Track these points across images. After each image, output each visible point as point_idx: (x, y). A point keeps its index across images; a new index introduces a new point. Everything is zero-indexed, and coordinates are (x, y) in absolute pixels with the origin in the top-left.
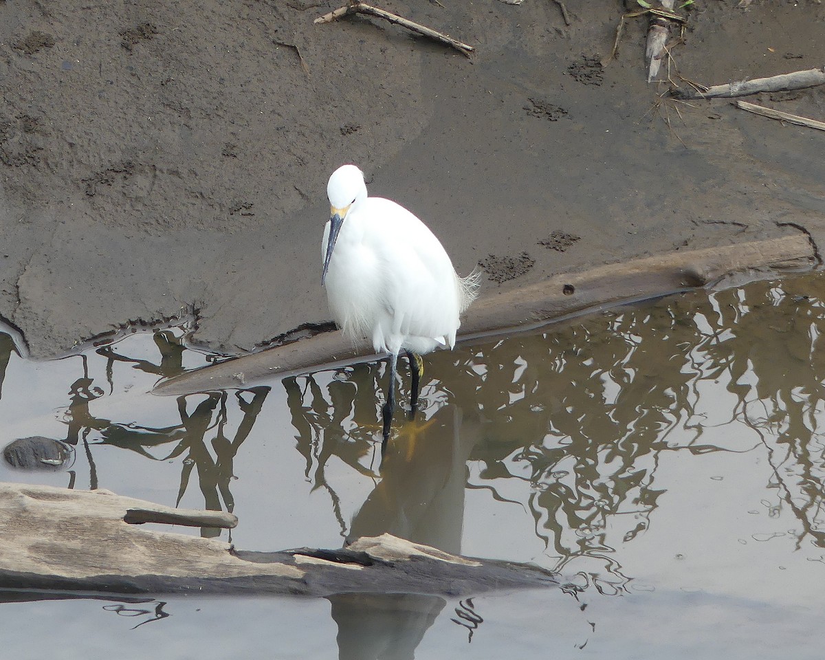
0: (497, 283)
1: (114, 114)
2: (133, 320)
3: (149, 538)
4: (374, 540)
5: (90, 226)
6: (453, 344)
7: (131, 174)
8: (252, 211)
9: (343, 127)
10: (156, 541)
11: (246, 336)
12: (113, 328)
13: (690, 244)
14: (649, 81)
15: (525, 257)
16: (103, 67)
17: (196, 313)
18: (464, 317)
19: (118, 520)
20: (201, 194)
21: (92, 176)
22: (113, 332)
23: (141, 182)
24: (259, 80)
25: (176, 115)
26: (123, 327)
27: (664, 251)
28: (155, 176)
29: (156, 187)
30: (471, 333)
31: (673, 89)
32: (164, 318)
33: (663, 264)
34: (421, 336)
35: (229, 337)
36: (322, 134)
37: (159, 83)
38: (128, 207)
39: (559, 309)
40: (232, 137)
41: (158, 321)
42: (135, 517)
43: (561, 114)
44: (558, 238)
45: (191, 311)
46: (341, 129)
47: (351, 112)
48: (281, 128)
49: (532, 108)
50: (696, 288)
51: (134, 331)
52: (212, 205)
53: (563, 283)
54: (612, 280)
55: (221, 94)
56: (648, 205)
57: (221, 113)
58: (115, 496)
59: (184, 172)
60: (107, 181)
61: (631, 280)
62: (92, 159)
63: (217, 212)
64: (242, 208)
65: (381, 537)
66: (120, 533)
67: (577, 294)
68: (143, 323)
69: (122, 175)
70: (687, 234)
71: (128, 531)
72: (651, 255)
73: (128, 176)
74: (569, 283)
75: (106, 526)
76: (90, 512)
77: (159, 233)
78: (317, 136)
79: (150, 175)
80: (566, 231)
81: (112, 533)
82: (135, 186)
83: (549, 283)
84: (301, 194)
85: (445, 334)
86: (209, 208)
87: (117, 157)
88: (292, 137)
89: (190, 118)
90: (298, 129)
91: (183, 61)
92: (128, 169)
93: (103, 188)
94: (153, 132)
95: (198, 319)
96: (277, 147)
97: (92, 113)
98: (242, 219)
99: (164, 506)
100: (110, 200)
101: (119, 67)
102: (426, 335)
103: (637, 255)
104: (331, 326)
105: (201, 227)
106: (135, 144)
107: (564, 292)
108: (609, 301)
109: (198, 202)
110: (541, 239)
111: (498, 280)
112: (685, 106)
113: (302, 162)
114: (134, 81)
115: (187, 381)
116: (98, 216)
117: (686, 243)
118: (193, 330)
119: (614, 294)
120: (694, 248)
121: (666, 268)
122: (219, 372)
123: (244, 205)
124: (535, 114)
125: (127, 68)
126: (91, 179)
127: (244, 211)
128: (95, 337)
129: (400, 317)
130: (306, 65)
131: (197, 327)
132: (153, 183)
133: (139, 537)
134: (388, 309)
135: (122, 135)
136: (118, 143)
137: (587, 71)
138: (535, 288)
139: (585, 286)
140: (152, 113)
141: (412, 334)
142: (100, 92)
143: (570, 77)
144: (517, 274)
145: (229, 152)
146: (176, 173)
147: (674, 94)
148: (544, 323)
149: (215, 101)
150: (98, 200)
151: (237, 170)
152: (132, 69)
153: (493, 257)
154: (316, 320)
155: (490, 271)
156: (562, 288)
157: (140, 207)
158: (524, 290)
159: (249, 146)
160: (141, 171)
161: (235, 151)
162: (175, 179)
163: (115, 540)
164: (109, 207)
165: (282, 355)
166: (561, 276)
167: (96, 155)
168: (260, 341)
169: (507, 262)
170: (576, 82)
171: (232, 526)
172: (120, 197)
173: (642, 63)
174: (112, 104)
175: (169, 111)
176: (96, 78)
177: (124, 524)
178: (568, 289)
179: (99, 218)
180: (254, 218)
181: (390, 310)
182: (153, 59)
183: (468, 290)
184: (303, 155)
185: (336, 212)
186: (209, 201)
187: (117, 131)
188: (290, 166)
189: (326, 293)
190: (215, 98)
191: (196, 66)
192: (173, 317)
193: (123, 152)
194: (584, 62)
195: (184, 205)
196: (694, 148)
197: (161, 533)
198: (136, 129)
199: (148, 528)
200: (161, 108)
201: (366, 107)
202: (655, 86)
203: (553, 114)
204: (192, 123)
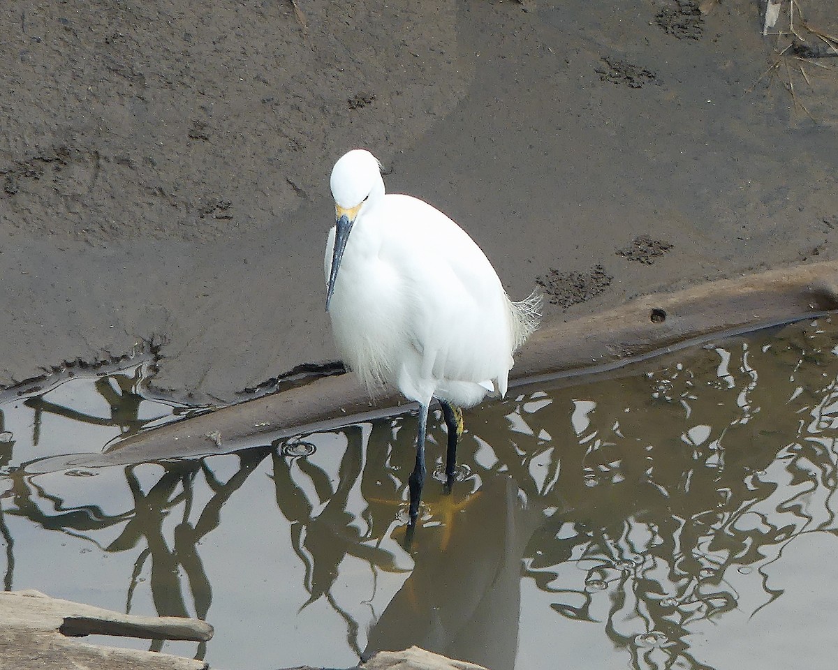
0: (561, 307)
1: (43, 83)
2: (70, 361)
3: (94, 655)
4: (397, 655)
5: (11, 235)
6: (504, 390)
7: (65, 164)
8: (231, 212)
9: (352, 98)
10: (104, 660)
11: (222, 383)
12: (43, 373)
13: (822, 253)
14: (765, 34)
15: (599, 272)
16: (27, 20)
17: (155, 350)
18: (517, 355)
19: (52, 631)
20: (161, 190)
21: (13, 166)
22: (43, 378)
23: (80, 174)
24: (238, 35)
25: (126, 83)
26: (56, 370)
27: (787, 262)
28: (98, 166)
29: (99, 181)
30: (526, 375)
31: (798, 43)
32: (112, 358)
33: (785, 280)
34: (461, 379)
35: (200, 383)
37: (102, 41)
38: (62, 209)
39: (646, 342)
40: (202, 112)
41: (104, 363)
42: (75, 627)
43: (646, 79)
44: (643, 246)
45: (147, 348)
46: (350, 102)
47: (362, 77)
48: (268, 100)
49: (608, 70)
50: (831, 312)
51: (71, 375)
52: (175, 206)
53: (650, 308)
54: (715, 303)
55: (187, 54)
56: (765, 201)
57: (186, 80)
58: (47, 599)
59: (137, 160)
60: (33, 173)
61: (739, 302)
62: (12, 144)
63: (183, 214)
64: (217, 209)
65: (408, 651)
66: (55, 649)
67: (669, 321)
68: (83, 365)
69: (53, 165)
70: (818, 240)
71: (65, 646)
72: (769, 269)
73: (61, 166)
74: (659, 306)
75: (35, 639)
76: (14, 621)
77: (104, 244)
78: (316, 111)
79: (92, 165)
80: (653, 238)
81: (44, 649)
82: (71, 181)
83: (631, 307)
84: (297, 190)
85: (493, 377)
86: (172, 209)
87: (46, 141)
88: (282, 112)
89: (145, 87)
90: (291, 101)
91: (136, 11)
92: (62, 157)
93: (29, 184)
94: (95, 106)
95: (157, 358)
96: (263, 126)
97: (13, 82)
98: (216, 224)
99: (114, 613)
100: (37, 199)
101: (48, 20)
102: (468, 377)
103: (751, 269)
104: (338, 368)
105: (160, 234)
106: (70, 124)
107: (652, 319)
108: (713, 331)
109: (156, 201)
110: (620, 248)
111: (563, 303)
112: (815, 66)
113: (296, 146)
114: (69, 37)
115: (143, 443)
116: (21, 221)
117: (816, 252)
119: (720, 321)
120: (827, 258)
121: (791, 286)
122: (189, 431)
123: (220, 205)
124: (612, 79)
125: (59, 20)
126: (11, 171)
127: (218, 212)
128: (18, 385)
129: (431, 355)
130: (301, 15)
131: (156, 370)
132: (96, 176)
133: (80, 654)
134: (416, 345)
135: (53, 111)
136: (48, 123)
137: (681, 19)
138: (613, 313)
140: (94, 81)
141: (448, 378)
142: (23, 53)
143: (657, 28)
144: (588, 296)
145: (198, 133)
146: (125, 162)
147: (798, 50)
148: (625, 361)
149: (178, 65)
150: (21, 199)
151: (209, 158)
152: (65, 21)
153: (555, 272)
154: (317, 359)
155: (553, 291)
156: (649, 313)
157: (78, 208)
158: (598, 317)
159: (225, 124)
160: (80, 160)
161: (206, 132)
162: (125, 170)
163: (49, 658)
164: (36, 209)
165: (271, 406)
166: (649, 297)
167: (18, 138)
168: (242, 389)
169: (575, 278)
171: (206, 638)
172: (52, 195)
173: (754, 8)
174: (39, 69)
175: (115, 78)
176: (18, 34)
177: (61, 636)
178: (658, 315)
179: (23, 224)
180: (231, 221)
181: (418, 346)
182: (93, 9)
183: (525, 318)
184: (298, 136)
185: (343, 213)
186: (172, 199)
187: (46, 105)
188: (280, 151)
189: (330, 323)
190: (178, 60)
191: (153, 17)
192: (124, 357)
193: (54, 133)
194: (677, 8)
195: (137, 205)
196: (826, 123)
197: (110, 649)
198: (72, 103)
199: (93, 643)
200: (105, 74)
201: (384, 71)
202: (773, 39)
203: (635, 78)
204: (147, 94)
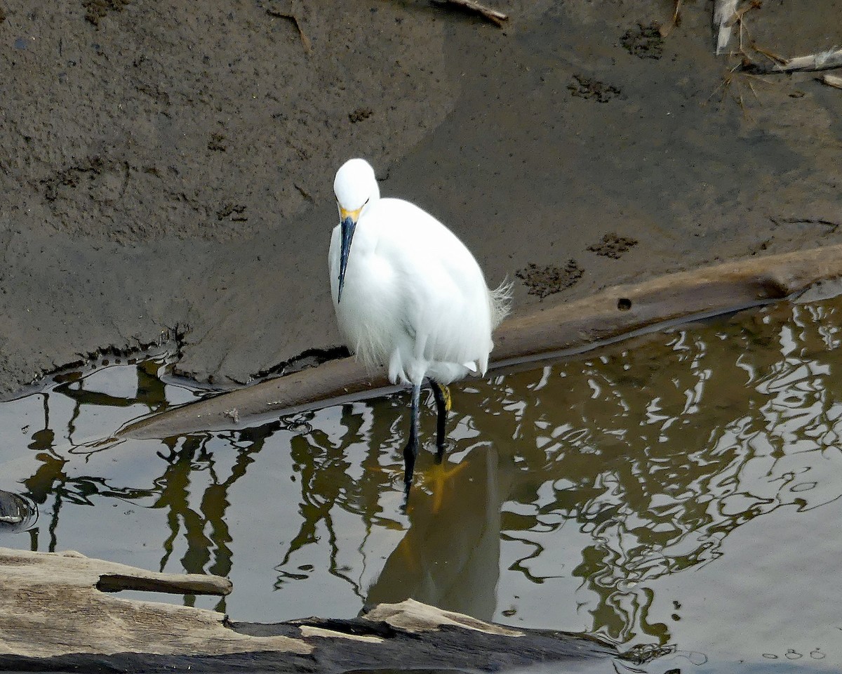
0: (539, 297)
1: (78, 102)
2: (105, 347)
3: (127, 608)
4: (395, 607)
5: (51, 236)
6: (484, 371)
7: (99, 173)
8: (246, 214)
9: (352, 113)
10: (135, 613)
11: (238, 366)
12: (80, 358)
13: (770, 248)
14: (718, 53)
15: (572, 265)
16: (64, 45)
17: (179, 337)
18: (497, 336)
19: (90, 587)
20: (184, 196)
21: (52, 176)
22: (81, 363)
23: (112, 182)
24: (251, 58)
25: (152, 101)
26: (92, 357)
27: (738, 256)
28: (128, 175)
29: (129, 188)
30: (506, 358)
31: (747, 62)
32: (141, 345)
33: (736, 272)
35: (220, 366)
36: (326, 122)
37: (130, 64)
38: (96, 212)
39: (614, 327)
40: (219, 126)
41: (135, 349)
42: (109, 583)
43: (612, 94)
44: (611, 243)
45: (172, 336)
46: (350, 116)
47: (361, 95)
48: (278, 116)
49: (579, 88)
50: (777, 300)
51: (105, 363)
52: (197, 209)
53: (617, 297)
54: (678, 293)
55: (205, 74)
56: (720, 201)
57: (206, 98)
58: (85, 559)
59: (163, 170)
60: (70, 182)
61: (698, 291)
62: (52, 155)
63: (203, 217)
64: (232, 212)
65: (404, 603)
66: (93, 603)
67: (635, 309)
68: (117, 353)
69: (88, 174)
70: (765, 236)
71: (101, 600)
72: (723, 261)
73: (95, 175)
74: (625, 296)
75: (74, 594)
76: (56, 578)
77: (133, 244)
78: (321, 125)
79: (123, 173)
80: (620, 234)
81: (83, 604)
82: (104, 188)
83: (600, 296)
84: (303, 194)
86: (194, 213)
87: (82, 153)
88: (290, 125)
89: (169, 104)
90: (298, 116)
91: (160, 37)
92: (96, 166)
93: (66, 191)
94: (125, 122)
95: (182, 344)
96: (273, 139)
97: (51, 101)
98: (232, 225)
99: (144, 570)
100: (74, 204)
101: (83, 45)
102: (454, 359)
103: (706, 262)
104: (342, 352)
105: (183, 235)
106: (103, 137)
107: (619, 307)
108: (672, 317)
109: (180, 205)
110: (590, 245)
111: (540, 294)
112: (762, 82)
113: (303, 156)
114: (101, 61)
115: (169, 420)
116: (60, 224)
117: (764, 247)
118: (176, 359)
119: (677, 308)
120: (774, 252)
121: (742, 277)
122: (209, 409)
123: (236, 208)
124: (582, 95)
125: (92, 46)
126: (51, 180)
127: (234, 215)
128: (58, 369)
129: (423, 340)
130: (307, 40)
131: (180, 355)
132: (126, 184)
133: (114, 608)
134: (409, 331)
135: (88, 126)
136: (83, 136)
137: (643, 41)
138: (584, 302)
139: (644, 299)
140: (124, 99)
141: (437, 360)
142: (60, 75)
143: (623, 49)
144: (563, 287)
145: (216, 145)
146: (154, 171)
147: (747, 68)
148: (596, 345)
149: (198, 84)
150: (61, 205)
151: (226, 167)
152: (98, 47)
153: (533, 266)
154: (323, 344)
155: (531, 283)
156: (616, 303)
157: (110, 212)
158: (571, 306)
159: (240, 137)
160: (112, 169)
161: (223, 144)
162: (152, 178)
163: (87, 611)
164: (73, 213)
165: (283, 387)
166: (615, 288)
167: (57, 151)
168: (256, 371)
169: (551, 271)
170: (630, 56)
171: (225, 593)
172: (87, 200)
173: (709, 31)
174: (75, 89)
175: (143, 96)
176: (57, 58)
177: (97, 592)
178: (625, 303)
179: (61, 226)
180: (246, 223)
181: (411, 331)
182: (123, 35)
183: (499, 304)
184: (305, 147)
185: (348, 215)
186: (193, 204)
187: (81, 121)
188: (289, 160)
190: (198, 80)
191: (176, 42)
192: (153, 344)
193: (89, 146)
194: (639, 31)
195: (163, 208)
196: (772, 132)
197: (141, 603)
198: (104, 119)
199: (125, 597)
200: (134, 93)
201: (380, 89)
202: (725, 58)
203: (603, 94)
204: (171, 111)
